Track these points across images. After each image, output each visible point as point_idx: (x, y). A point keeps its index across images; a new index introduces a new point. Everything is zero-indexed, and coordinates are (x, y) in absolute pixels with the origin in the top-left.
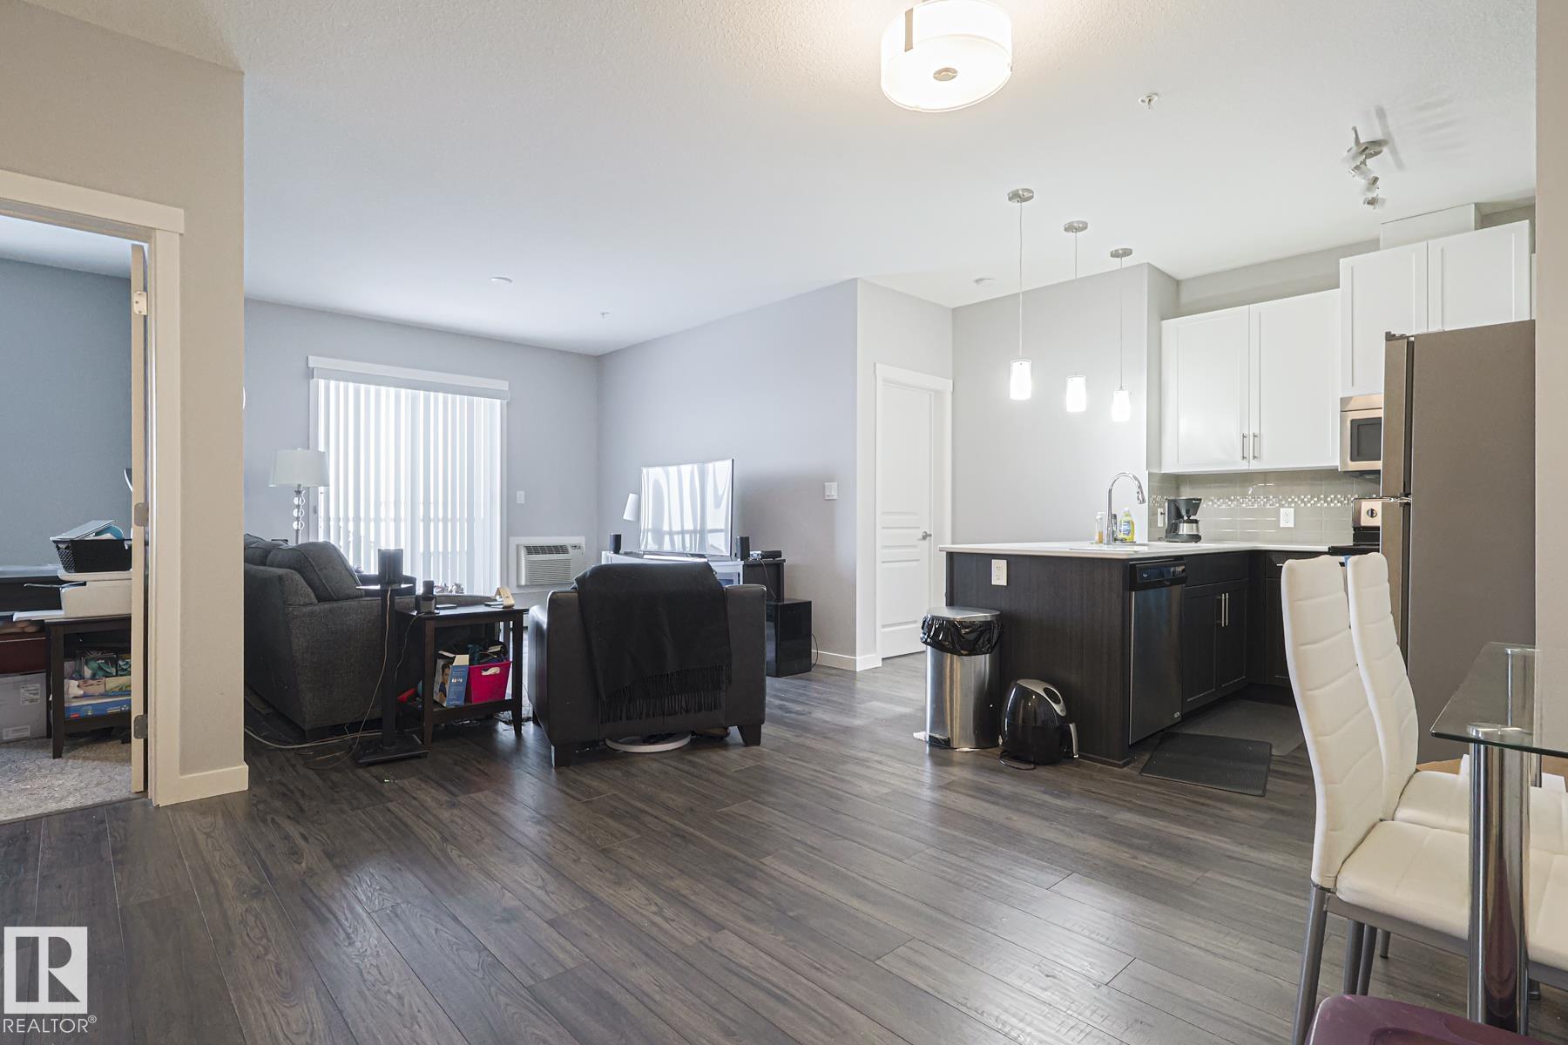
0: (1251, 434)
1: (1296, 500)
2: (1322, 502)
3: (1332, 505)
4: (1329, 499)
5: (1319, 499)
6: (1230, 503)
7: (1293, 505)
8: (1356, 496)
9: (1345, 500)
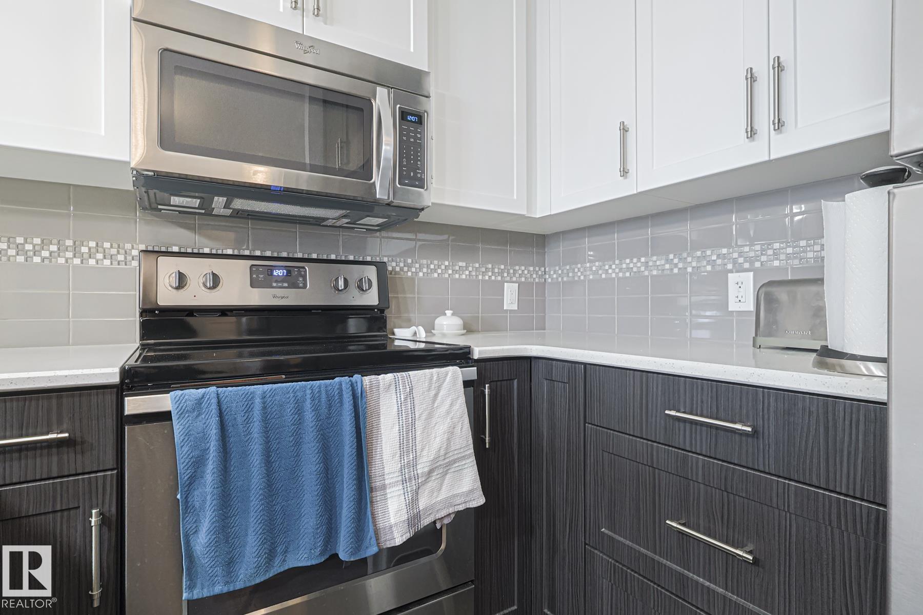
2: (69, 255)
3: (92, 262)
4: (84, 250)
5: (62, 249)
8: (143, 247)
9: (118, 252)
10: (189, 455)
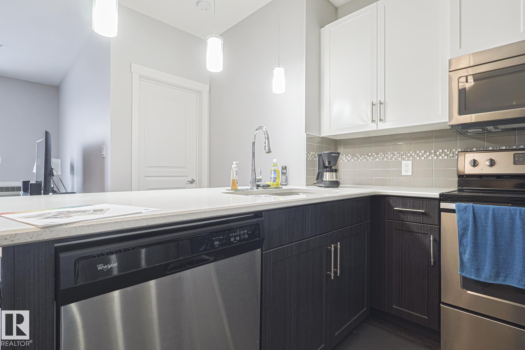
0: (378, 102)
1: (413, 154)
2: (433, 155)
3: (441, 157)
4: (438, 153)
5: (431, 154)
6: (368, 158)
7: (411, 158)
8: (460, 150)
9: (450, 153)
10: (461, 226)
